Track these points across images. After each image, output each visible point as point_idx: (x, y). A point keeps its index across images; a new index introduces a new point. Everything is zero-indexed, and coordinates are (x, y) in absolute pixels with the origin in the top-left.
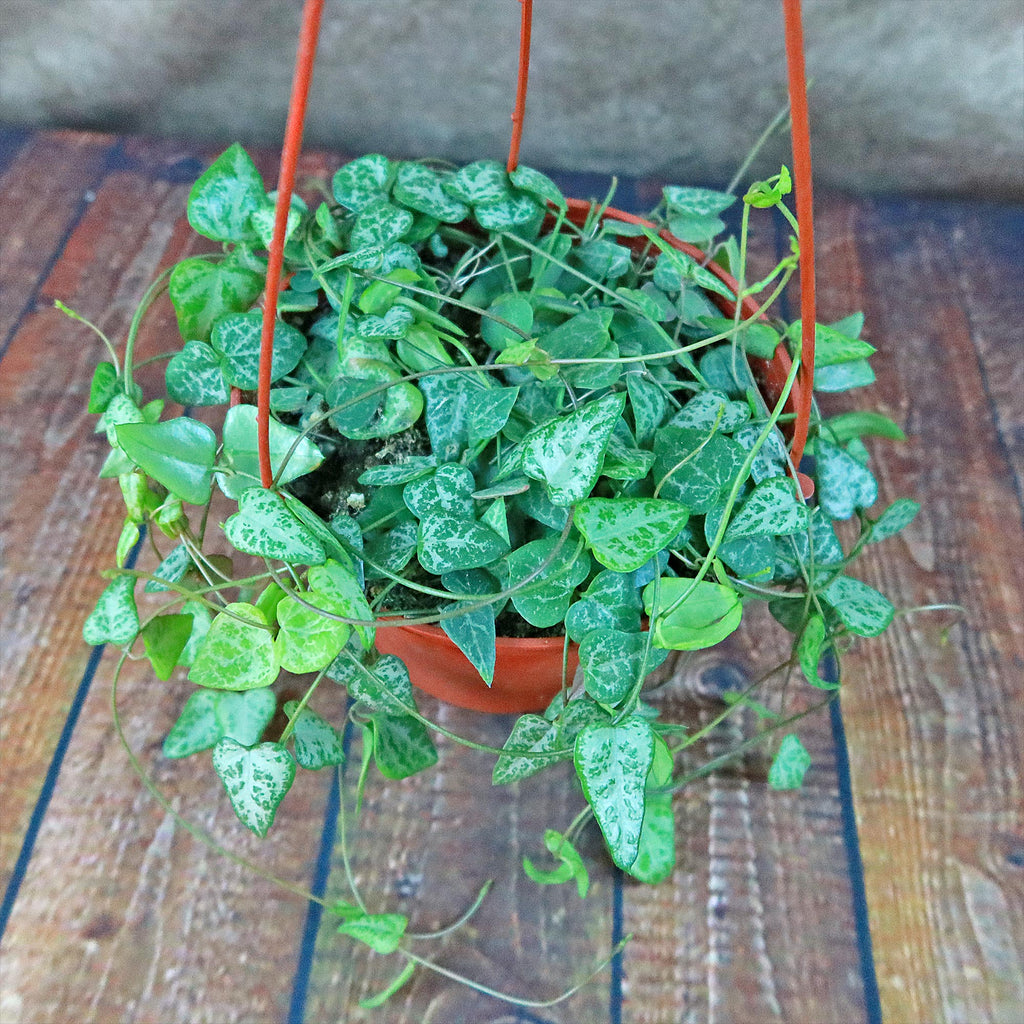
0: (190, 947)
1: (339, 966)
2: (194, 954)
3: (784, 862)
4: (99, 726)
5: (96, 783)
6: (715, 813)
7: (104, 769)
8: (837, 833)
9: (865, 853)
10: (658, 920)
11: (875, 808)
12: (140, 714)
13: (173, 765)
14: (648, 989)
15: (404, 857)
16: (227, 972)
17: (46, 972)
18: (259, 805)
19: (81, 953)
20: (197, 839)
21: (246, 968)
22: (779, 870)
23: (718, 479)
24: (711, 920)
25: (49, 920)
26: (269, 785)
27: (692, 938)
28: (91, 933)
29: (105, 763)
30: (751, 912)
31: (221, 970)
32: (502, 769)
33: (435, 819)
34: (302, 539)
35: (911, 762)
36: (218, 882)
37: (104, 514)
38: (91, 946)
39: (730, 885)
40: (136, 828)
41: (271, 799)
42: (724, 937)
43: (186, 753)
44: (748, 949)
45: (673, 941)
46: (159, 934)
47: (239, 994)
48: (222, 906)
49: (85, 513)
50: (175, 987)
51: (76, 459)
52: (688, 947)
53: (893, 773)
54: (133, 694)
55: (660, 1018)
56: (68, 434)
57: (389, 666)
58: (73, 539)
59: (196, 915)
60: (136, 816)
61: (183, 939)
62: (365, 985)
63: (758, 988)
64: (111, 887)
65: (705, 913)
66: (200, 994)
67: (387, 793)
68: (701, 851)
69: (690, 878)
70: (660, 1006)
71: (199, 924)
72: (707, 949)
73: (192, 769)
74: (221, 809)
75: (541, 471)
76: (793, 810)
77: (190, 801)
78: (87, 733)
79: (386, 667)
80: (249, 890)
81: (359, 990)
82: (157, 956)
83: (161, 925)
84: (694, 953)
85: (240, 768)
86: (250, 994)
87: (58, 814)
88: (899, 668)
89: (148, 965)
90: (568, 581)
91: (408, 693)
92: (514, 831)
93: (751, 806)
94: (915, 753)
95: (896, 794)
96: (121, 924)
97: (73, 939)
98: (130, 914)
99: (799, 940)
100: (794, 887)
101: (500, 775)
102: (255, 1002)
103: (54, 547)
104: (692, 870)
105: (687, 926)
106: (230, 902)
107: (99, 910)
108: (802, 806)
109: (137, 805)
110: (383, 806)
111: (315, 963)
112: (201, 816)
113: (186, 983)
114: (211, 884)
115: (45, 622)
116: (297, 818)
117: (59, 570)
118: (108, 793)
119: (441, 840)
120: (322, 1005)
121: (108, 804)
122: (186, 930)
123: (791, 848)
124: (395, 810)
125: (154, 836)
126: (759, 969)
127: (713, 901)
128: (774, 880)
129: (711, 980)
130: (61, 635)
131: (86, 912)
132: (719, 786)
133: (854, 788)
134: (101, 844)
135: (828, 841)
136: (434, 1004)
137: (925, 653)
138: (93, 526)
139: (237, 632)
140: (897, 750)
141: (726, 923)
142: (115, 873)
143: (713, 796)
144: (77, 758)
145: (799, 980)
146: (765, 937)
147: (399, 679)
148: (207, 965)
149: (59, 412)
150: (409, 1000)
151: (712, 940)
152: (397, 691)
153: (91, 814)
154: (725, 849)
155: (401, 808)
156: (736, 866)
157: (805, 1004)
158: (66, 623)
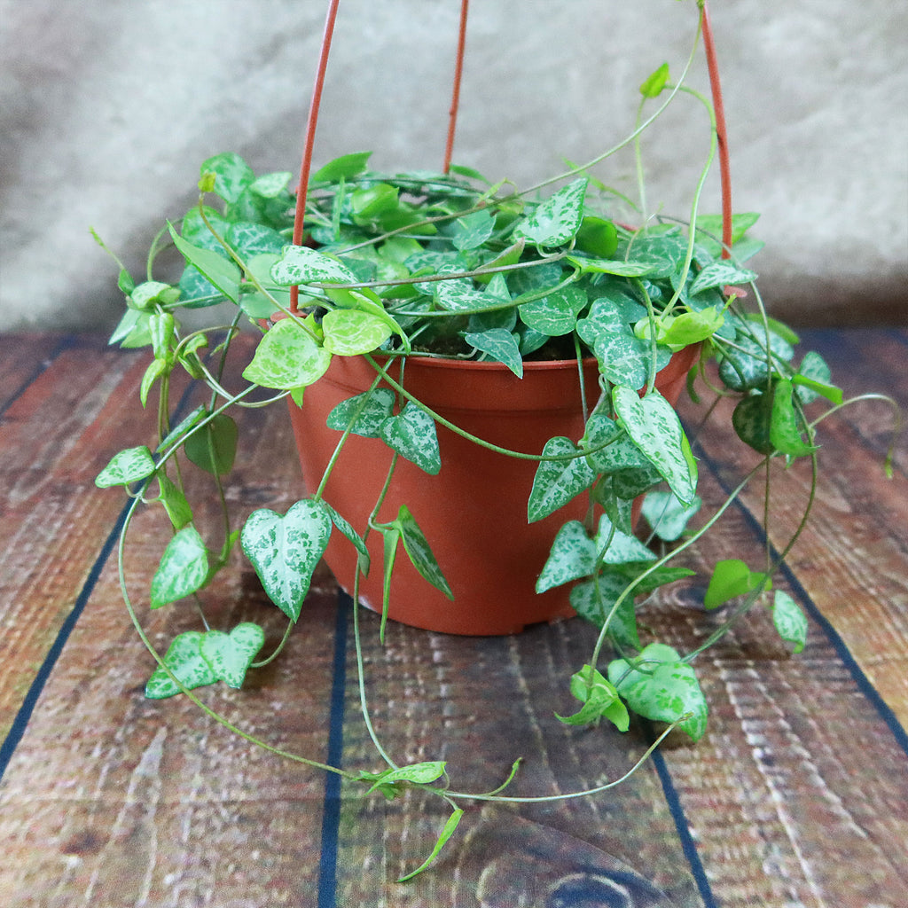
0: (191, 851)
1: (368, 849)
2: (196, 858)
3: (814, 717)
4: (73, 677)
5: (73, 723)
6: (730, 687)
7: (80, 710)
8: (856, 691)
9: (889, 701)
10: (707, 774)
11: (882, 669)
12: (116, 666)
13: (156, 703)
14: (719, 832)
15: (421, 751)
16: (237, 869)
17: (18, 886)
18: (294, 570)
19: (61, 867)
20: (189, 757)
21: (261, 863)
22: (812, 723)
23: (672, 259)
24: (762, 768)
25: (21, 840)
26: (305, 544)
27: (748, 785)
28: (71, 849)
29: (81, 705)
30: (799, 758)
31: (231, 868)
32: (537, 501)
33: (448, 718)
34: (341, 269)
35: (899, 631)
36: (218, 792)
37: (70, 536)
38: (73, 860)
39: (768, 739)
40: (119, 754)
41: (308, 558)
42: (780, 780)
43: (170, 692)
44: (809, 786)
45: (729, 788)
46: (154, 843)
47: (256, 888)
48: (224, 812)
49: (50, 537)
50: (176, 892)
51: (40, 506)
52: (746, 791)
53: (886, 642)
54: (109, 652)
55: (742, 855)
56: (32, 492)
57: (418, 413)
58: (39, 555)
59: (195, 823)
60: (118, 745)
61: (181, 844)
62: (403, 865)
63: (836, 818)
64: (94, 807)
65: (753, 763)
66: (208, 894)
67: (391, 704)
68: (729, 715)
69: (726, 738)
70: (738, 844)
71: (200, 830)
72: (768, 791)
73: (178, 705)
74: (213, 732)
75: (529, 239)
76: (805, 678)
77: (178, 730)
78: (60, 682)
79: (414, 412)
80: (255, 796)
81: (397, 869)
82: (153, 863)
83: (154, 834)
84: (755, 796)
85: (273, 535)
86: (269, 886)
87: (30, 750)
88: (855, 573)
89: (143, 872)
90: (570, 310)
91: (435, 447)
92: (533, 719)
93: (764, 680)
94: (899, 624)
95: (897, 656)
96: (107, 839)
97: (51, 855)
98: (118, 829)
99: (857, 773)
100: (834, 735)
101: (535, 509)
102: (275, 894)
103: (20, 561)
104: (725, 731)
105: (739, 776)
106: (234, 808)
107: (80, 828)
108: (812, 674)
109: (119, 736)
110: (390, 714)
111: (341, 851)
112: (192, 740)
113: (190, 885)
114: (210, 795)
115: (12, 609)
116: (298, 731)
117: (25, 574)
118: (87, 729)
119: (458, 734)
120: (355, 888)
121: (86, 739)
122: (185, 838)
123: (816, 705)
124: (404, 715)
125: (139, 759)
126: (828, 803)
127: (757, 753)
128: (811, 731)
129: (783, 817)
130: (28, 617)
131: (64, 830)
132: (725, 667)
133: (855, 658)
134: (81, 769)
135: (850, 696)
136: (485, 873)
137: (872, 561)
138: (60, 545)
139: (283, 353)
140: (881, 625)
141: (777, 769)
142: (97, 794)
143: (724, 674)
144: (50, 703)
145: (874, 806)
146: (822, 776)
147: (427, 428)
148: (213, 866)
149: (22, 479)
150: (457, 872)
151: (770, 783)
152: (425, 441)
153: (68, 747)
154: (751, 712)
155: (408, 714)
156: (769, 724)
157: (888, 825)
158: (34, 609)
